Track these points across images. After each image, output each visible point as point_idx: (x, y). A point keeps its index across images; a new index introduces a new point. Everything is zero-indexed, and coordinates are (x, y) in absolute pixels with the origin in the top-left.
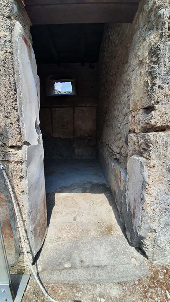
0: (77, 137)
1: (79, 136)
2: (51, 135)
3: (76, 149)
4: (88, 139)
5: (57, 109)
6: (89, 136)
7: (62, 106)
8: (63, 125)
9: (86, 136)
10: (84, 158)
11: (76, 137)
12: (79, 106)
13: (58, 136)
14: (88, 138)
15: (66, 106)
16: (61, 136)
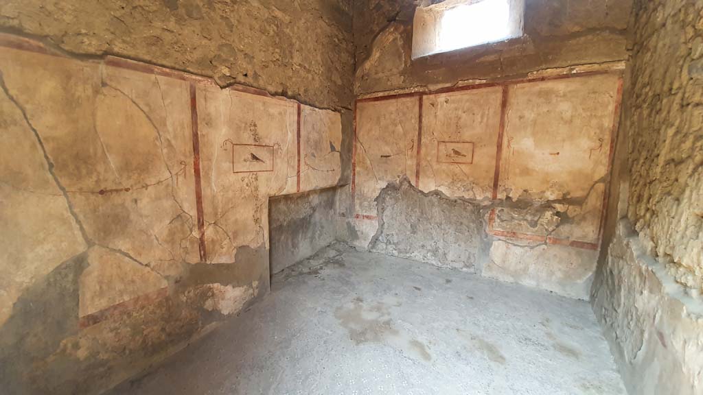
0: (508, 198)
1: (515, 196)
2: (413, 183)
3: (496, 243)
4: (558, 214)
5: (442, 97)
6: (564, 200)
7: (461, 84)
8: (457, 153)
9: (552, 198)
10: (528, 283)
11: (501, 196)
12: (530, 77)
13: (433, 189)
14: (559, 207)
15: (478, 82)
16: (444, 190)
